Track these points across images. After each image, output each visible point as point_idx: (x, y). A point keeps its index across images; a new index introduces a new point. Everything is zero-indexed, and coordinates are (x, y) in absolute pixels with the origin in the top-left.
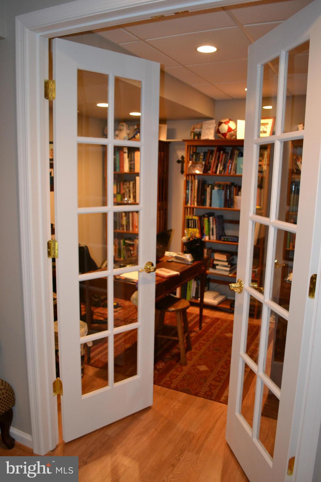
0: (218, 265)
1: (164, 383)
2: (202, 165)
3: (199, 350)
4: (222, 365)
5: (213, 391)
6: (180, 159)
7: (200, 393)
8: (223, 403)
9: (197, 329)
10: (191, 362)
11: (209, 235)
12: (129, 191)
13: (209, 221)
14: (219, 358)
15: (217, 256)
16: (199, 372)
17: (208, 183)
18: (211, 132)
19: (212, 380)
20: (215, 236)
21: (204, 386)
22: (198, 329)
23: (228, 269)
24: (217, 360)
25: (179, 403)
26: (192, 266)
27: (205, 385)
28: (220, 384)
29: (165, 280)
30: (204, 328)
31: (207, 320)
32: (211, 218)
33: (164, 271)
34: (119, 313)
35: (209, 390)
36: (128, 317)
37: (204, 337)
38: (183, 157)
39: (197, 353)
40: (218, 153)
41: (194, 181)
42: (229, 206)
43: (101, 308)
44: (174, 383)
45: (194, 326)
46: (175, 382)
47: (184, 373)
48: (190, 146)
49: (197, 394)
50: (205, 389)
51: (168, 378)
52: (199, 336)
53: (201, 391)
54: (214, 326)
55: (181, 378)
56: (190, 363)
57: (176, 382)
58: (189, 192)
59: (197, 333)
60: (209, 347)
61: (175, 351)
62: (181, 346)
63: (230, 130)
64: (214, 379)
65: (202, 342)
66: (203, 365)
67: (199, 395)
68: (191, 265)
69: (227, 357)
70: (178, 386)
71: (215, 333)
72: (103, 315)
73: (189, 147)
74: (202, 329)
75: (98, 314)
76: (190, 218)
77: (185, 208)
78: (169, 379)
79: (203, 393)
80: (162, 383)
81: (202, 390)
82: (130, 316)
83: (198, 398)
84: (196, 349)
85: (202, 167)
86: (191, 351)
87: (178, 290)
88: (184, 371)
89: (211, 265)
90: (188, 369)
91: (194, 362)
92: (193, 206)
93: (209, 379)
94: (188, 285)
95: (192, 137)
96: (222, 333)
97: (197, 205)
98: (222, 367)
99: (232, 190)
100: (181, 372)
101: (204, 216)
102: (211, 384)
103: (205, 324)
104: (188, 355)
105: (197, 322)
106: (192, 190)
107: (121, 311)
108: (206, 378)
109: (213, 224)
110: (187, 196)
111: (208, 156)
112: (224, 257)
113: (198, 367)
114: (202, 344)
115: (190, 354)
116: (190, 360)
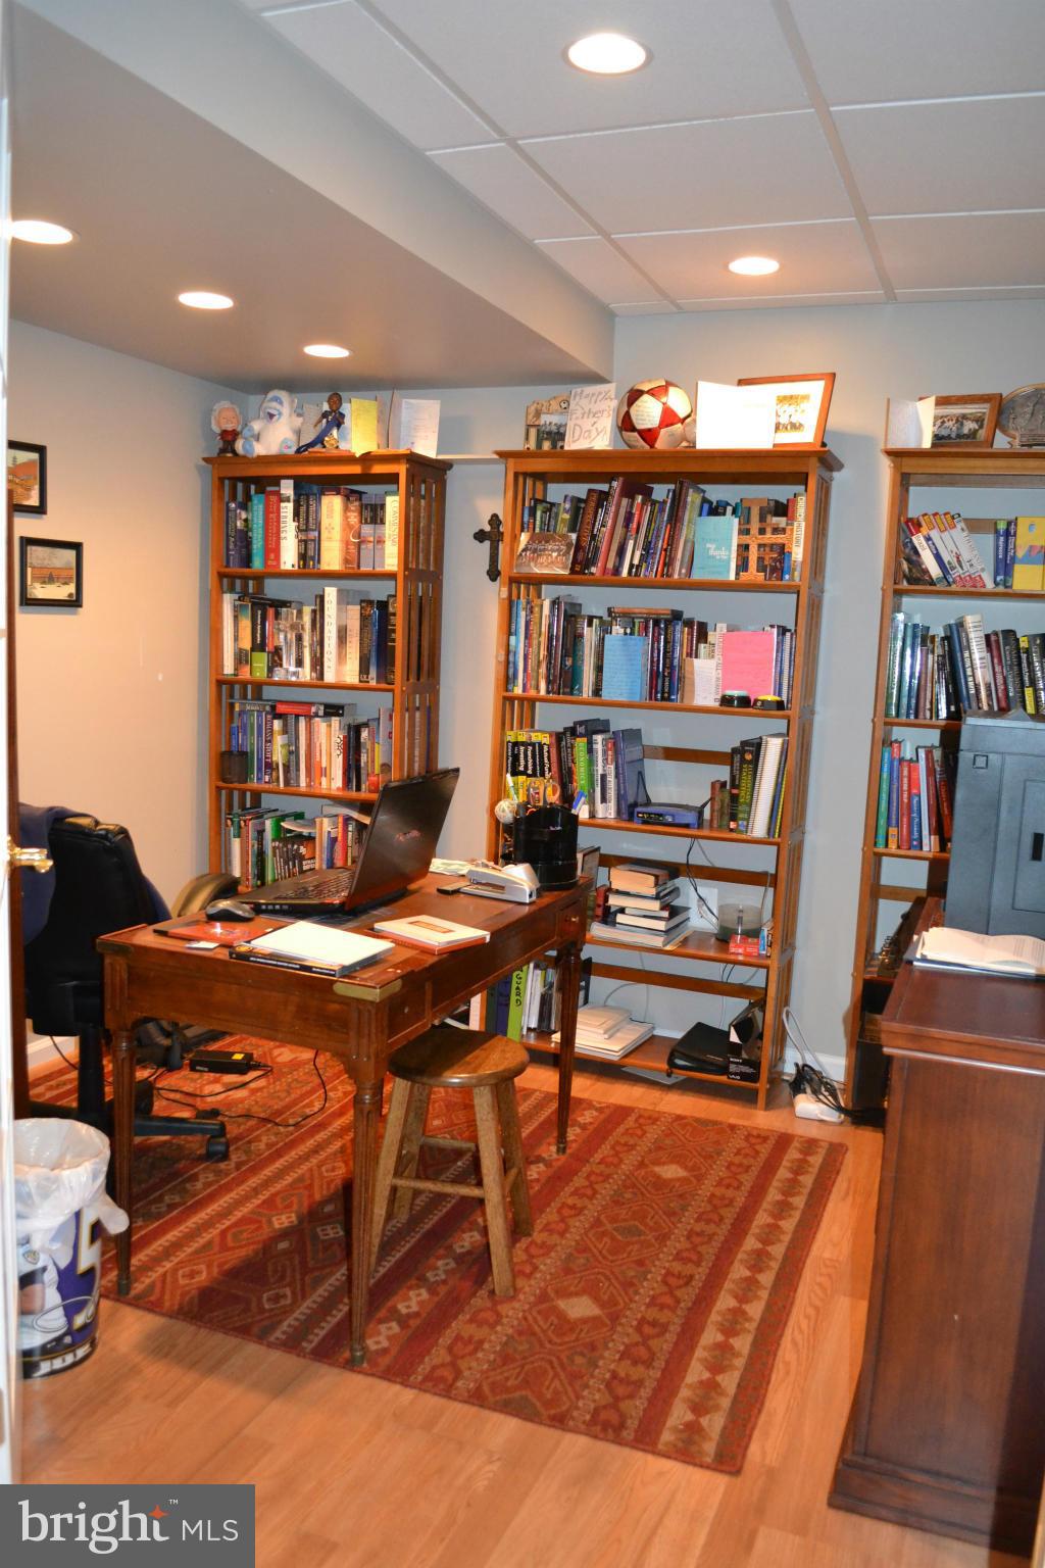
0: (622, 910)
1: (427, 1378)
2: (569, 545)
3: (562, 1234)
4: (651, 1293)
5: (624, 1405)
6: (487, 528)
7: (575, 1414)
8: (669, 1457)
9: (550, 1150)
10: (533, 1282)
11: (592, 802)
12: (299, 638)
13: (590, 750)
14: (640, 1263)
15: (620, 878)
16: (565, 1325)
17: (586, 611)
18: (599, 426)
19: (617, 1356)
20: (612, 805)
21: (586, 1386)
22: (554, 1149)
23: (661, 925)
24: (632, 1273)
25: (491, 1462)
26: (534, 908)
27: (591, 1382)
28: (651, 1373)
29: (432, 960)
30: (574, 1145)
31: (587, 1117)
32: (599, 738)
33: (428, 926)
34: (254, 1092)
35: (608, 1399)
36: (288, 1107)
37: (579, 1181)
38: (495, 520)
39: (551, 1248)
40: (625, 501)
41: (537, 602)
42: (666, 695)
43: (186, 1072)
44: (466, 1373)
45: (537, 1137)
46: (470, 1369)
47: (504, 1330)
48: (526, 475)
49: (560, 1421)
50: (594, 1395)
51: (443, 1352)
52: (559, 1178)
53: (577, 1408)
54: (611, 1140)
55: (495, 1352)
56: (527, 1289)
57: (474, 1369)
58: (518, 642)
59: (548, 1164)
60: (597, 1223)
61: (467, 1240)
62: (496, 1221)
63: (669, 418)
64: (624, 1355)
65: (570, 1201)
66: (577, 1294)
67: (571, 1423)
68: (530, 904)
69: (671, 1258)
70: (486, 1388)
71: (617, 1166)
72: (190, 1100)
73: (521, 479)
74: (568, 1151)
75: (172, 1096)
76: (522, 738)
77: (505, 698)
78: (448, 1359)
79: (588, 1417)
80: (420, 1378)
81: (580, 1404)
82: (294, 1103)
83: (569, 1437)
84: (547, 1228)
85: (568, 552)
86: (530, 1239)
87: (476, 1004)
88: (505, 1320)
89: (599, 912)
90: (520, 1315)
91: (542, 1284)
92: (532, 693)
93: (606, 1354)
94: (514, 986)
95: (532, 445)
96: (642, 1165)
97: (548, 692)
98: (653, 1302)
99: (678, 635)
100: (492, 1326)
101: (572, 731)
102: (614, 1375)
103: (578, 1130)
104: (519, 1254)
105: (547, 1121)
106: (527, 636)
107: (262, 1083)
108: (593, 1347)
109: (605, 760)
110: (511, 659)
111: (591, 511)
112: (645, 883)
113: (562, 1304)
114: (573, 1207)
115: (527, 1250)
116: (529, 1276)
